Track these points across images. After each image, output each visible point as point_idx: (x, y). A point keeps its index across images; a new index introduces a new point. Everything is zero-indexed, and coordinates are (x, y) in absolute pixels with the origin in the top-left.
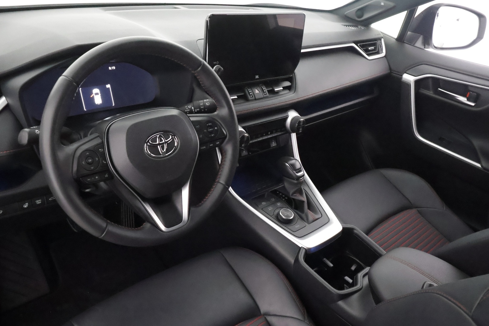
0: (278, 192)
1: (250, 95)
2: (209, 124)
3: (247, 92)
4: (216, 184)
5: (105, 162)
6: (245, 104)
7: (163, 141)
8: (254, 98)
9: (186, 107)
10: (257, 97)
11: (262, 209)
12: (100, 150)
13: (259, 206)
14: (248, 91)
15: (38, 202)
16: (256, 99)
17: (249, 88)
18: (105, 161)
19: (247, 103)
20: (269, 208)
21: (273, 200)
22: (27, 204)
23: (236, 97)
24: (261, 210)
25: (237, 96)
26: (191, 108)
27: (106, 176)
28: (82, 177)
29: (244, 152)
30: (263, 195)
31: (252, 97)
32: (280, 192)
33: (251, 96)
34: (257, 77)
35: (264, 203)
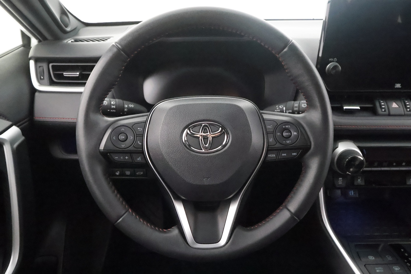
0: (402, 250)
1: (382, 108)
2: (286, 126)
3: (377, 104)
4: (282, 209)
5: (140, 144)
6: (371, 118)
7: (207, 133)
8: (387, 112)
9: (277, 106)
10: (392, 113)
11: (365, 265)
12: (139, 129)
13: (364, 260)
14: (380, 103)
15: (128, 173)
16: (389, 115)
17: (382, 100)
18: (140, 142)
19: (374, 118)
20: (376, 268)
21: (390, 258)
22: (119, 172)
23: (358, 108)
24: (363, 267)
25: (360, 107)
26: (283, 108)
27: (138, 159)
28: (110, 153)
29: (359, 180)
30: (377, 246)
31: (385, 111)
32: (405, 251)
33: (383, 110)
34: (398, 86)
35: (371, 258)
